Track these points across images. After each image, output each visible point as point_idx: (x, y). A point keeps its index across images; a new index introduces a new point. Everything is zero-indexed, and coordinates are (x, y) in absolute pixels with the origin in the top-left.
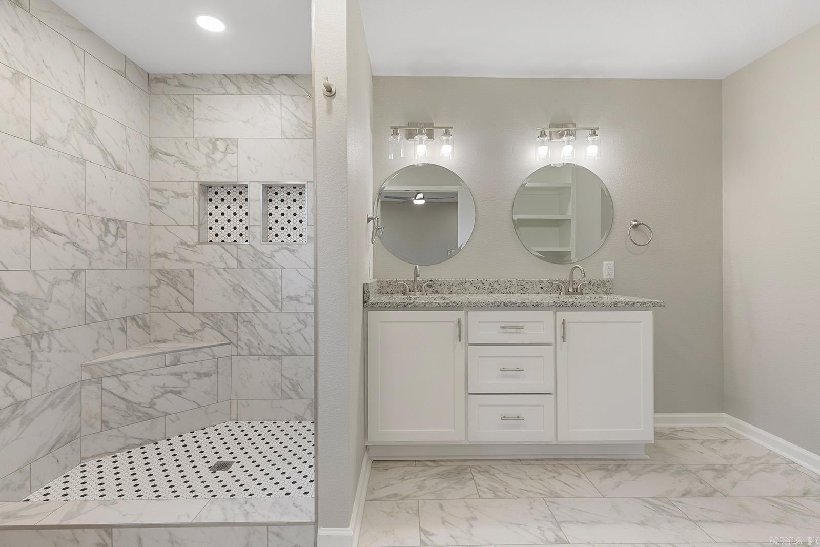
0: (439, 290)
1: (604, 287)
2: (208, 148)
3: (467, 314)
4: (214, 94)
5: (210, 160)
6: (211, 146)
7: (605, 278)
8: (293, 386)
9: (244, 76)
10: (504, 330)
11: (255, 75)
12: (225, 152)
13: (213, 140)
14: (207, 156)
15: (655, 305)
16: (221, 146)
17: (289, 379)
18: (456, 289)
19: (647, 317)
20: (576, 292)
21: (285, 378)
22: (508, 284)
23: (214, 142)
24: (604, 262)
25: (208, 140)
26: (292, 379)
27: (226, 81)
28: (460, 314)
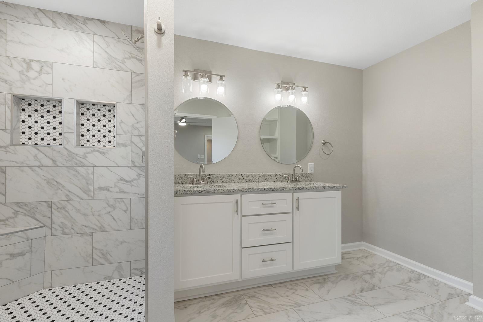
0: (215, 181)
1: (309, 177)
2: (22, 67)
3: (241, 196)
4: (28, 22)
5: (24, 77)
6: (25, 65)
7: (309, 172)
8: (103, 254)
9: (59, 13)
10: (264, 206)
11: (69, 15)
12: (40, 72)
13: (28, 61)
14: (21, 73)
15: (343, 187)
16: (36, 66)
17: (99, 250)
18: (226, 180)
19: (338, 194)
20: (296, 181)
21: (96, 249)
22: (258, 177)
23: (28, 63)
24: (309, 164)
25: (22, 60)
26: (102, 250)
27: (40, 15)
28: (237, 197)
